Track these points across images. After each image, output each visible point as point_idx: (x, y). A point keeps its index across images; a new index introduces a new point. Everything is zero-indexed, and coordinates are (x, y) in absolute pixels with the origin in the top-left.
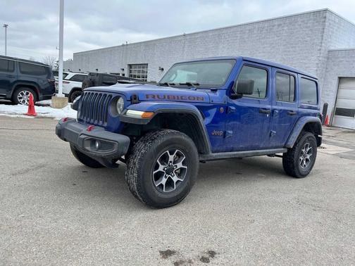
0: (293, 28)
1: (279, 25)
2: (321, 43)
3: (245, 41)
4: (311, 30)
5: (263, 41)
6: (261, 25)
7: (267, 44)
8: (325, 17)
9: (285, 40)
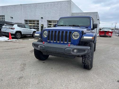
0: (61, 5)
1: (57, 4)
2: (70, 11)
3: (46, 9)
4: (67, 6)
5: (52, 9)
6: (51, 3)
7: (54, 10)
8: (71, 3)
9: (59, 9)
